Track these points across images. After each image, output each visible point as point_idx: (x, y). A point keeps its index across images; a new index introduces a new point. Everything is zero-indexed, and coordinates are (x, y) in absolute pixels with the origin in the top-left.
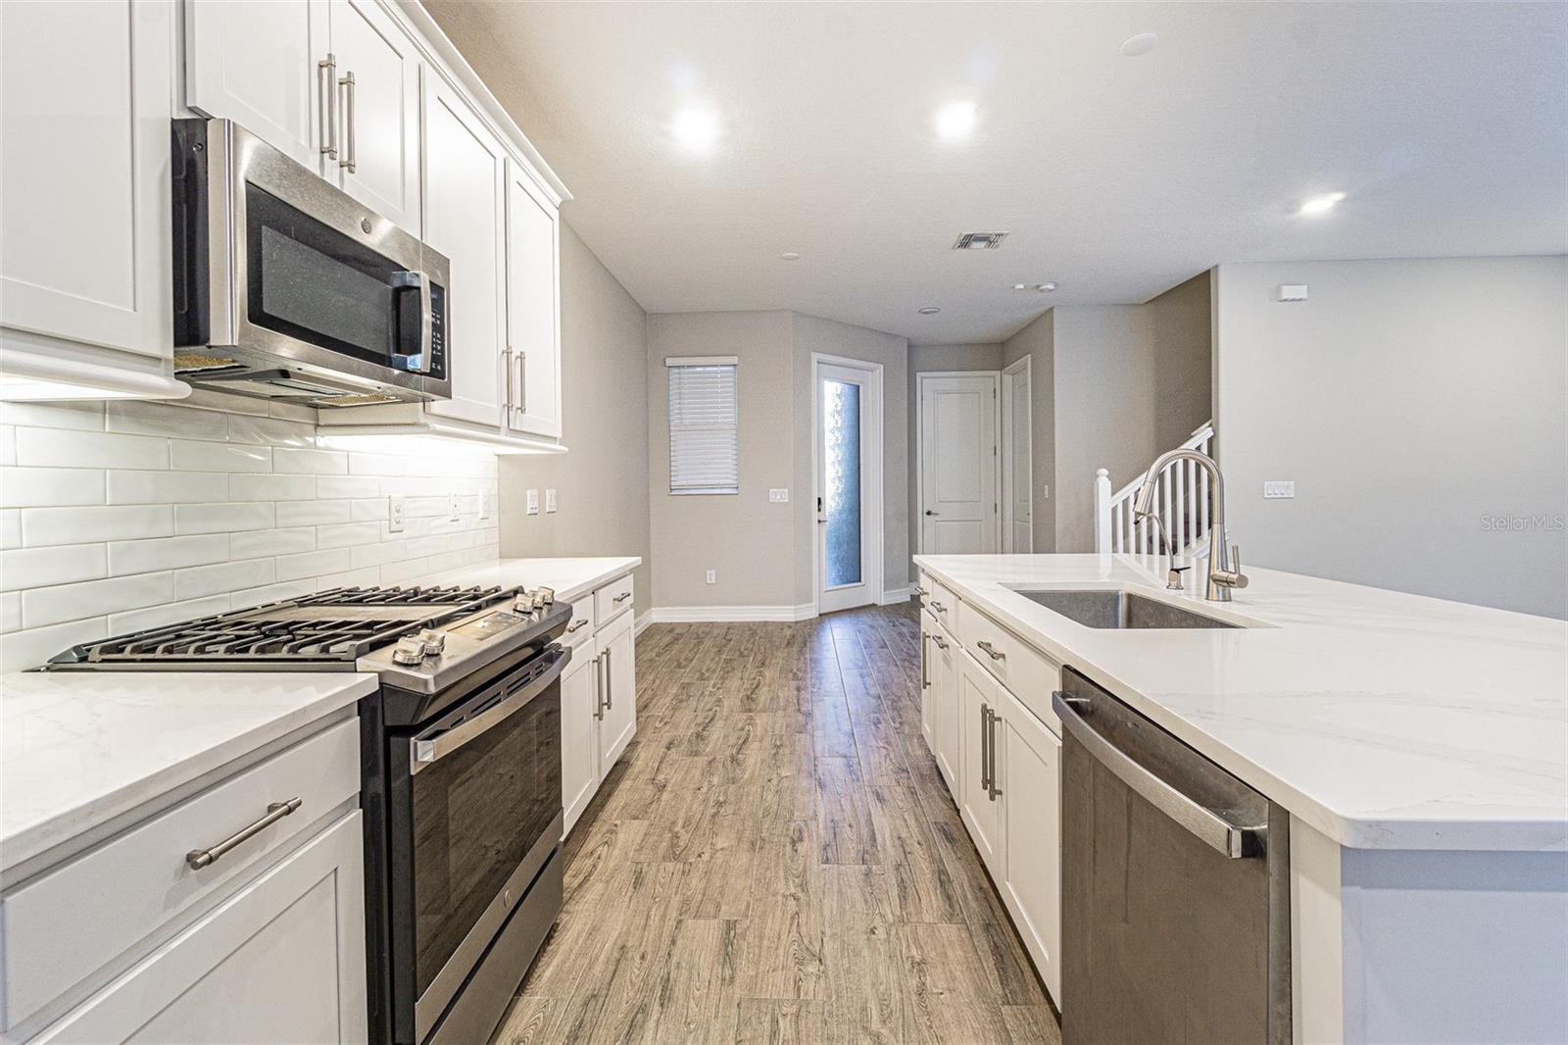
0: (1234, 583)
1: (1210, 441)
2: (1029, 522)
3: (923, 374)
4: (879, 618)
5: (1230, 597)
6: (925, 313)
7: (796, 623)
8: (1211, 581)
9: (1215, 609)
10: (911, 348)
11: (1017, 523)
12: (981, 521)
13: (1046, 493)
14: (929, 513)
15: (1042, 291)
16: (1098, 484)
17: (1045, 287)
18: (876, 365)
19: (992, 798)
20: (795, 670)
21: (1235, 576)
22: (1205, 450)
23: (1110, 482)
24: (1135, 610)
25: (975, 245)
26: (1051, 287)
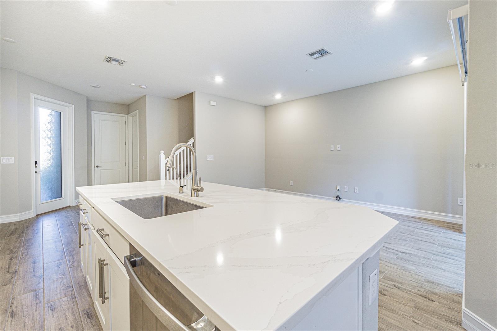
0: (199, 190)
1: (193, 143)
2: (138, 169)
3: (95, 112)
4: (71, 212)
5: (198, 195)
6: (95, 87)
7: (20, 221)
8: (193, 190)
9: (194, 200)
10: (88, 101)
11: (134, 169)
12: (120, 169)
13: (144, 159)
14: (97, 167)
15: (141, 87)
16: (160, 156)
17: (142, 86)
18: (71, 105)
19: (103, 302)
20: (12, 248)
21: (200, 188)
22: (192, 145)
23: (164, 155)
24: (168, 202)
25: (113, 62)
26: (145, 87)
